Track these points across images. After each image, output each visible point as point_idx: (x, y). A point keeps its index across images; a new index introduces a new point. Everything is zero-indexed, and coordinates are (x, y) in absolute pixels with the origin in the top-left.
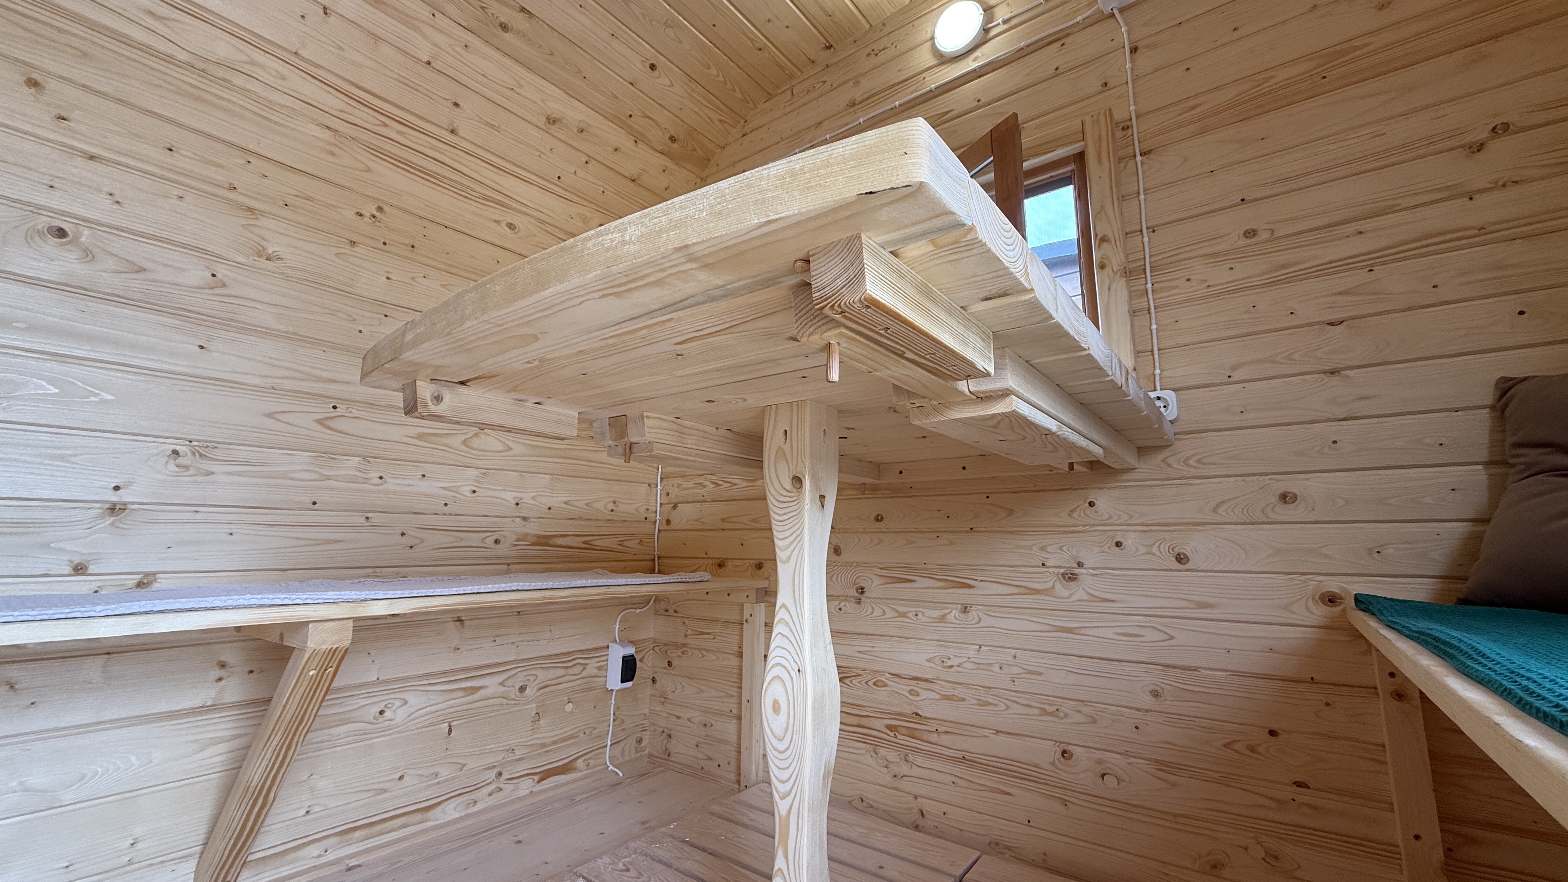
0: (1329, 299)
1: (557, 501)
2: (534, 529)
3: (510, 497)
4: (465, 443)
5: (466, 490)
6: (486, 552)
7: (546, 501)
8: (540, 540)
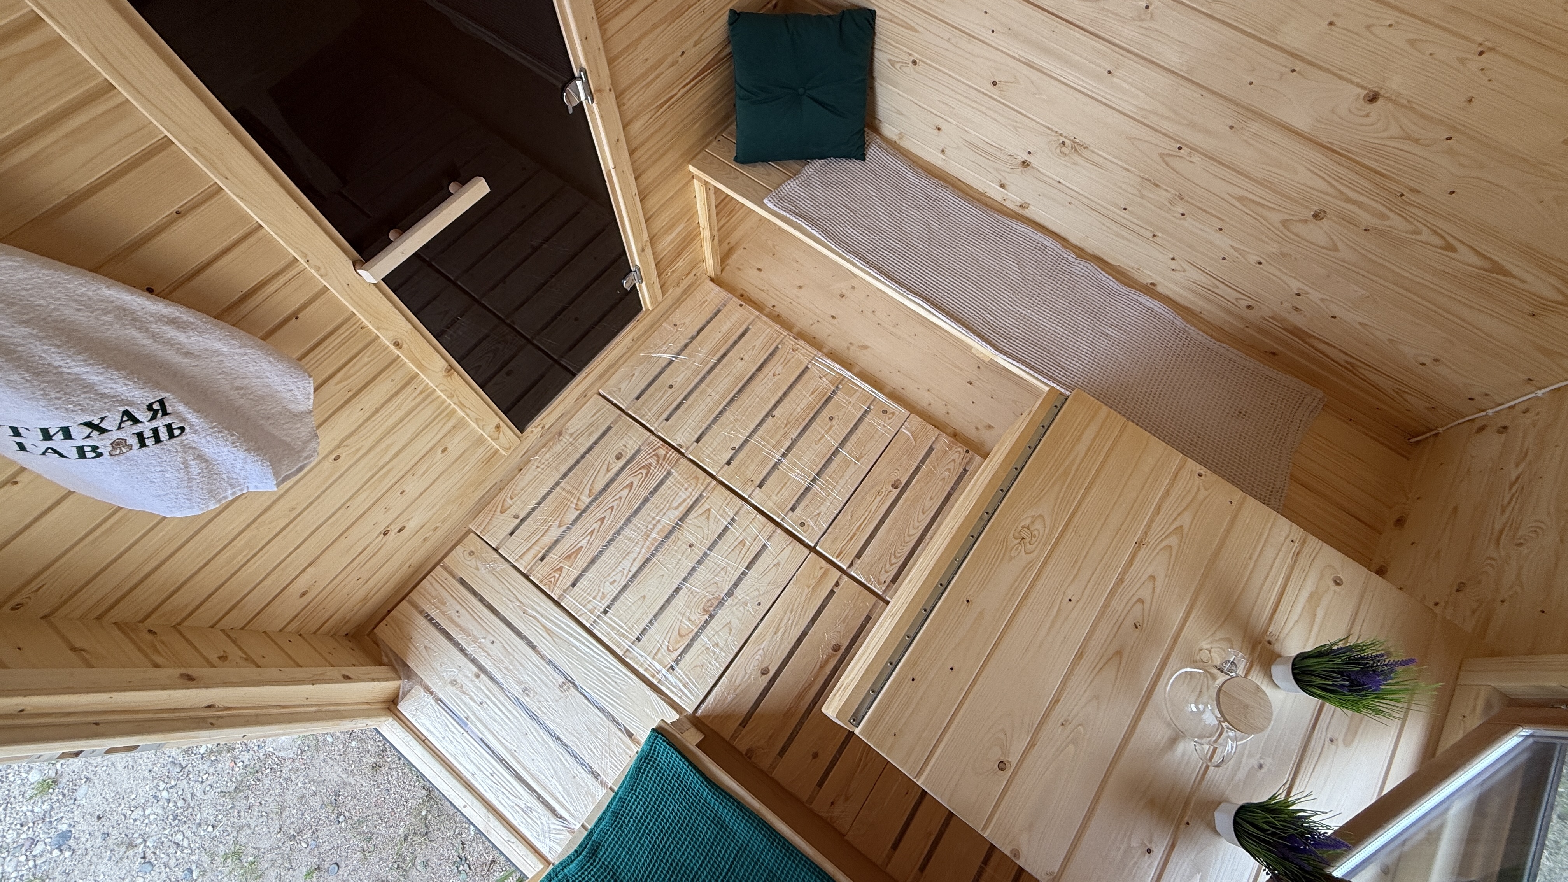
1: (1351, 317)
3: (1295, 285)
5: (1253, 259)
6: (1232, 308)
7: (1336, 310)
8: (1296, 332)
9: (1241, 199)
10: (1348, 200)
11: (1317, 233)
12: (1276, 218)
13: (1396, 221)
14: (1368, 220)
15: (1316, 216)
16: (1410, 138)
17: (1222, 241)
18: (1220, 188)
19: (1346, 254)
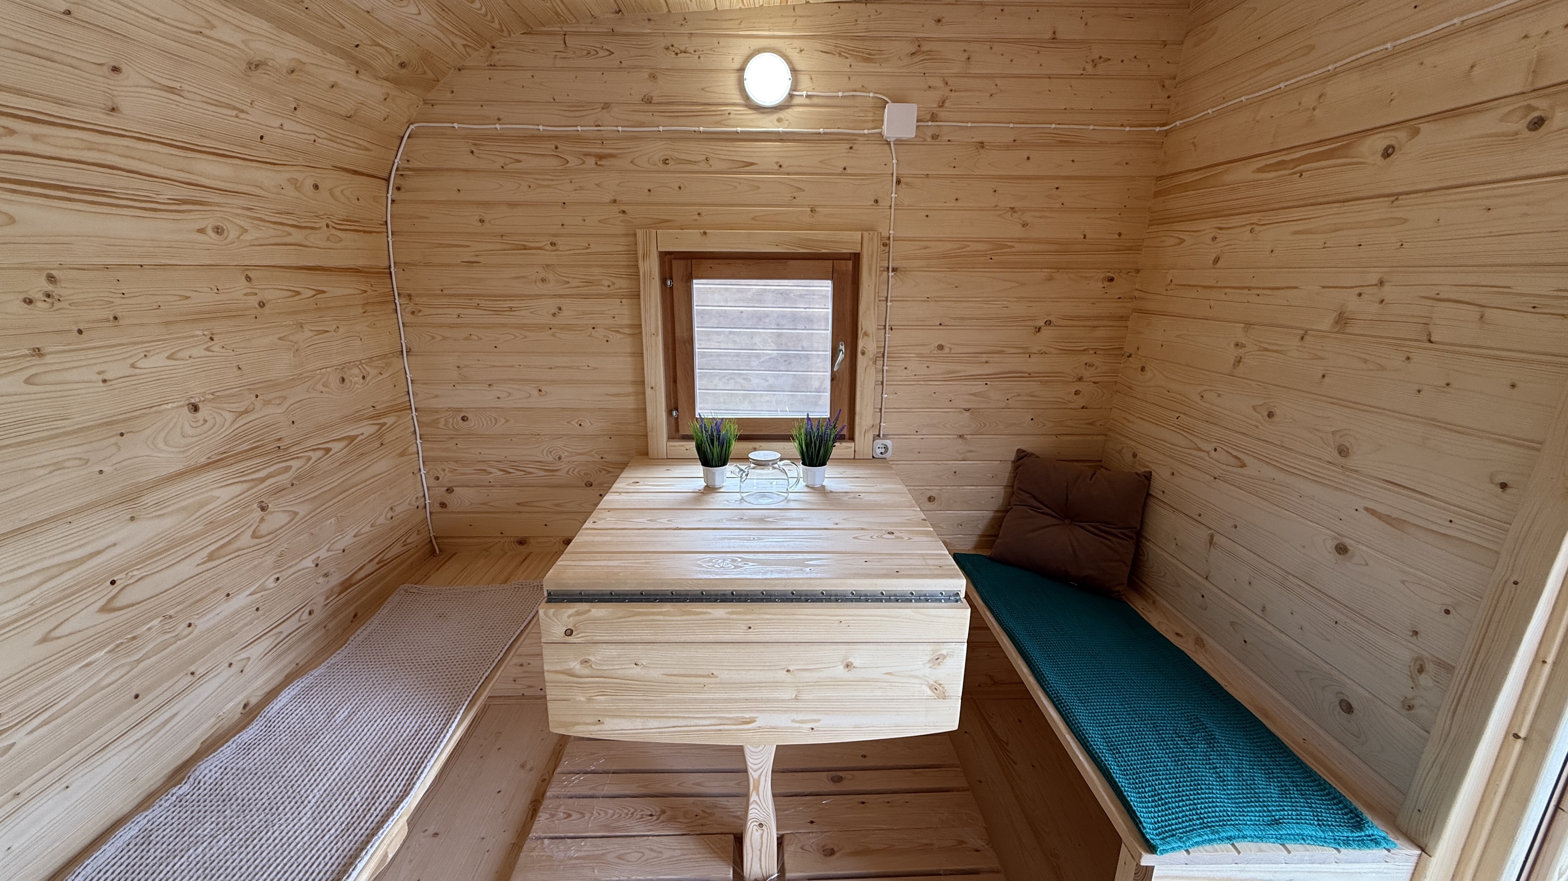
0: (967, 397)
2: (336, 579)
3: (308, 563)
4: (254, 536)
9: (211, 557)
10: (263, 480)
11: (277, 519)
12: (246, 540)
15: (263, 509)
16: (242, 413)
17: (240, 600)
18: (187, 569)
19: (303, 510)
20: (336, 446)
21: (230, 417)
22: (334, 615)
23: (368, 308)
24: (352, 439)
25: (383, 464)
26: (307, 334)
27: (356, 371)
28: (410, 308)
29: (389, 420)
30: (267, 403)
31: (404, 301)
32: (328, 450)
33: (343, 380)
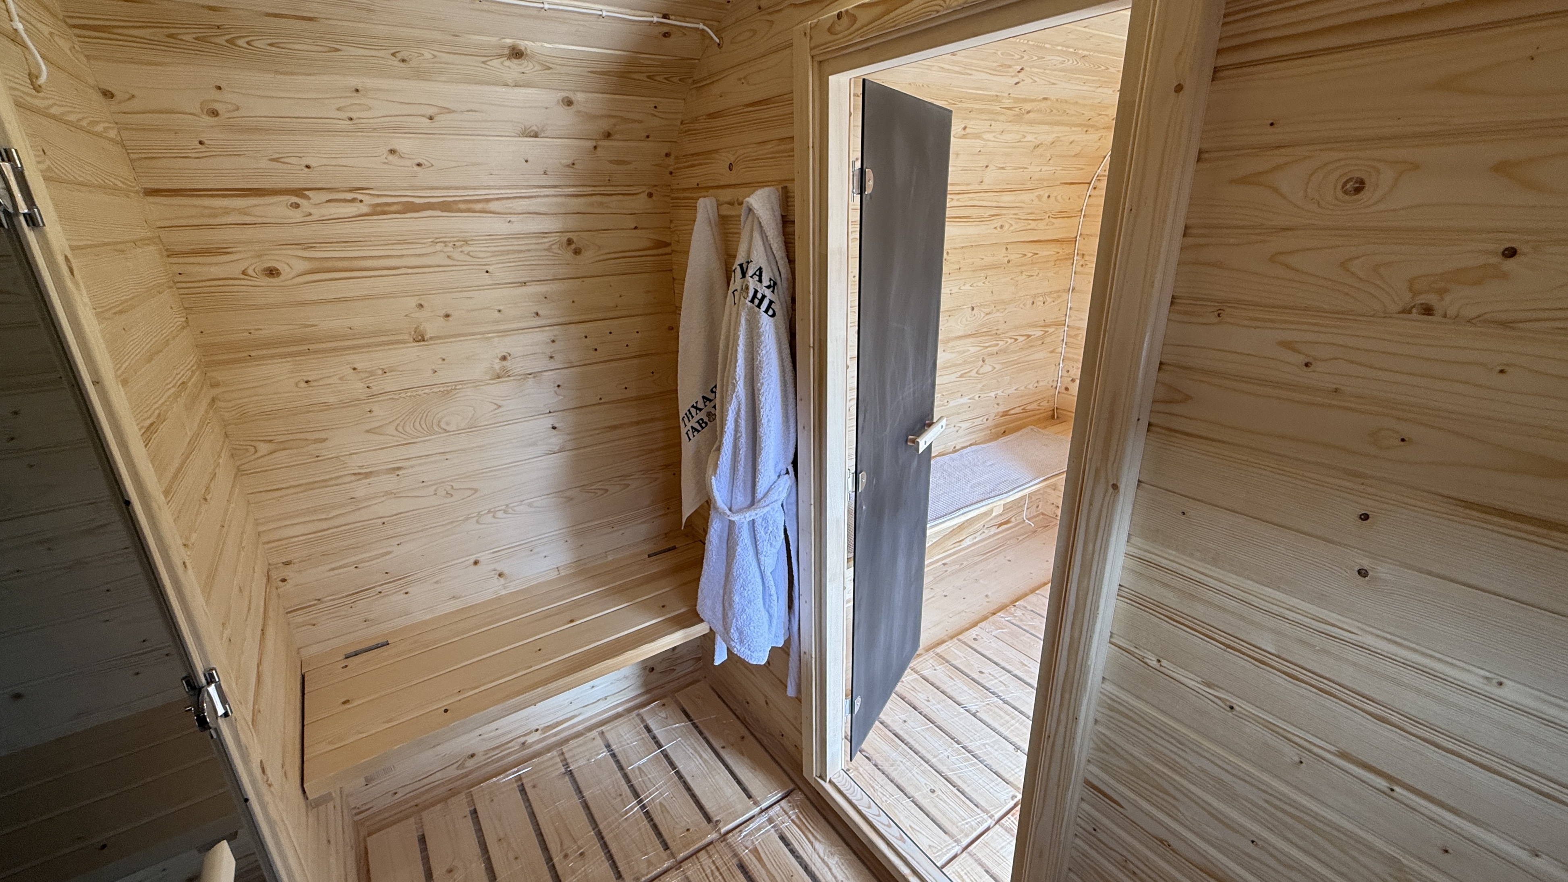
1: (1011, 391)
2: (1002, 409)
3: (993, 394)
4: (977, 373)
5: (977, 397)
6: (983, 426)
7: (1008, 392)
8: (1005, 414)
9: (961, 376)
10: (987, 347)
11: (987, 368)
12: (973, 373)
13: (1001, 343)
14: (995, 349)
15: (983, 361)
16: (988, 314)
17: (965, 400)
18: (953, 377)
19: (998, 367)
20: (1021, 339)
21: (983, 315)
22: (996, 426)
23: (1058, 262)
24: (1029, 336)
25: (1040, 355)
26: (1024, 277)
27: (1041, 298)
28: (1081, 263)
29: (1051, 330)
30: (998, 310)
31: (1079, 258)
32: (1016, 340)
33: (1033, 303)
